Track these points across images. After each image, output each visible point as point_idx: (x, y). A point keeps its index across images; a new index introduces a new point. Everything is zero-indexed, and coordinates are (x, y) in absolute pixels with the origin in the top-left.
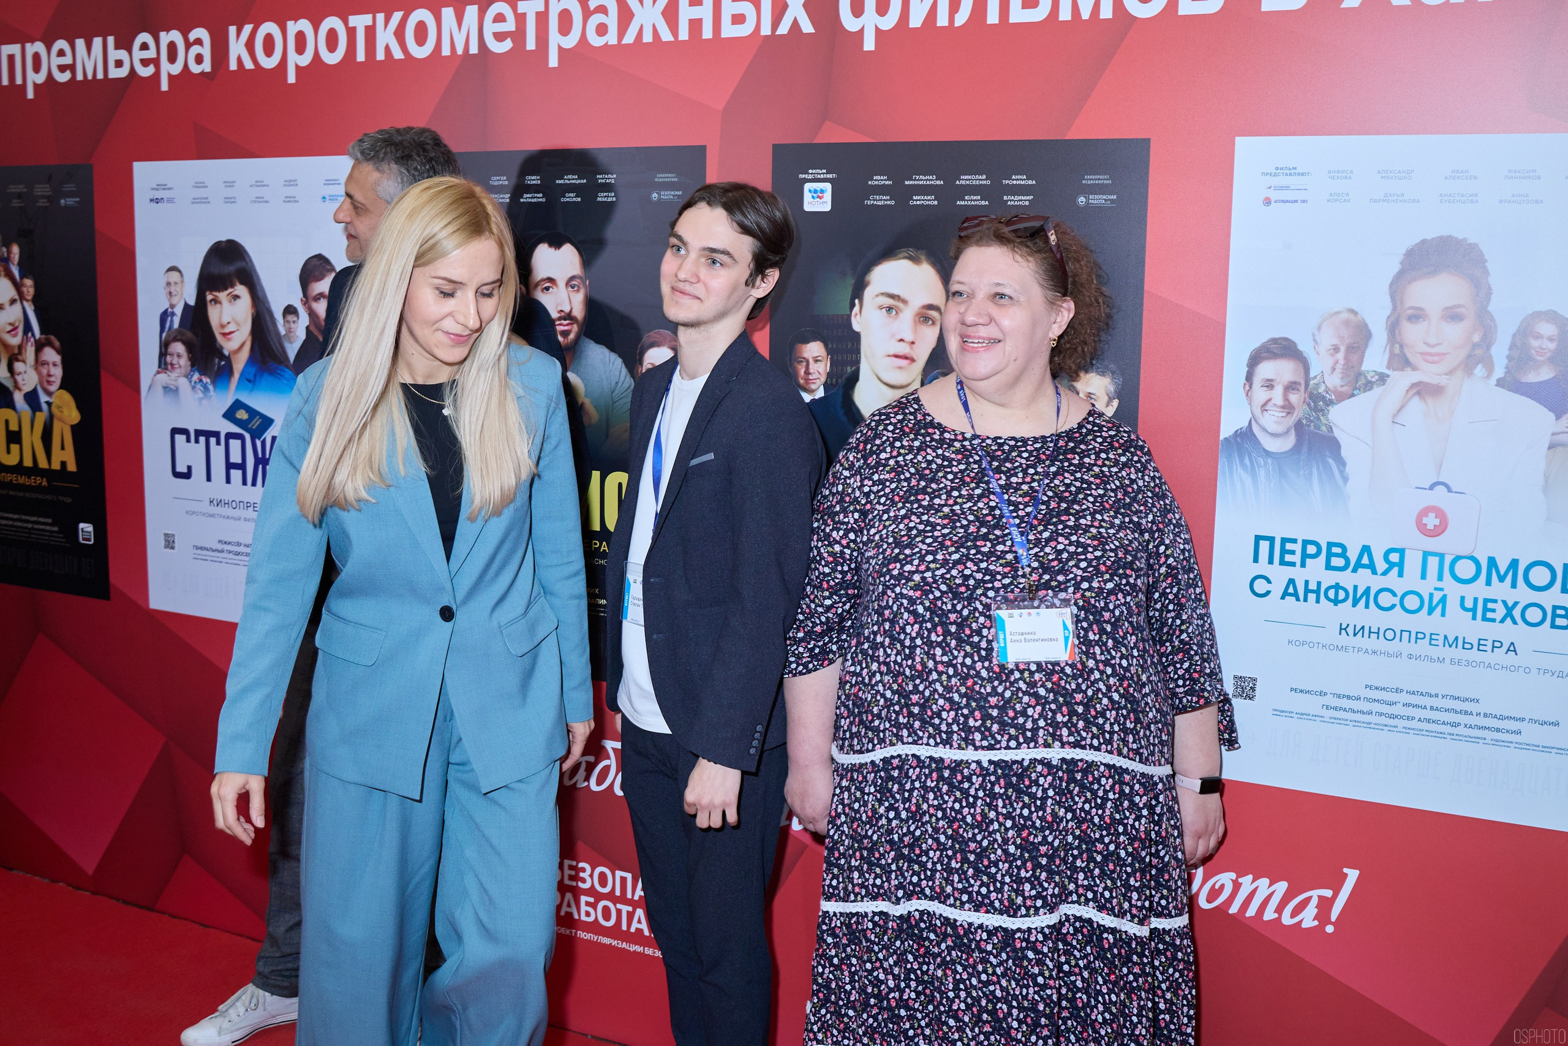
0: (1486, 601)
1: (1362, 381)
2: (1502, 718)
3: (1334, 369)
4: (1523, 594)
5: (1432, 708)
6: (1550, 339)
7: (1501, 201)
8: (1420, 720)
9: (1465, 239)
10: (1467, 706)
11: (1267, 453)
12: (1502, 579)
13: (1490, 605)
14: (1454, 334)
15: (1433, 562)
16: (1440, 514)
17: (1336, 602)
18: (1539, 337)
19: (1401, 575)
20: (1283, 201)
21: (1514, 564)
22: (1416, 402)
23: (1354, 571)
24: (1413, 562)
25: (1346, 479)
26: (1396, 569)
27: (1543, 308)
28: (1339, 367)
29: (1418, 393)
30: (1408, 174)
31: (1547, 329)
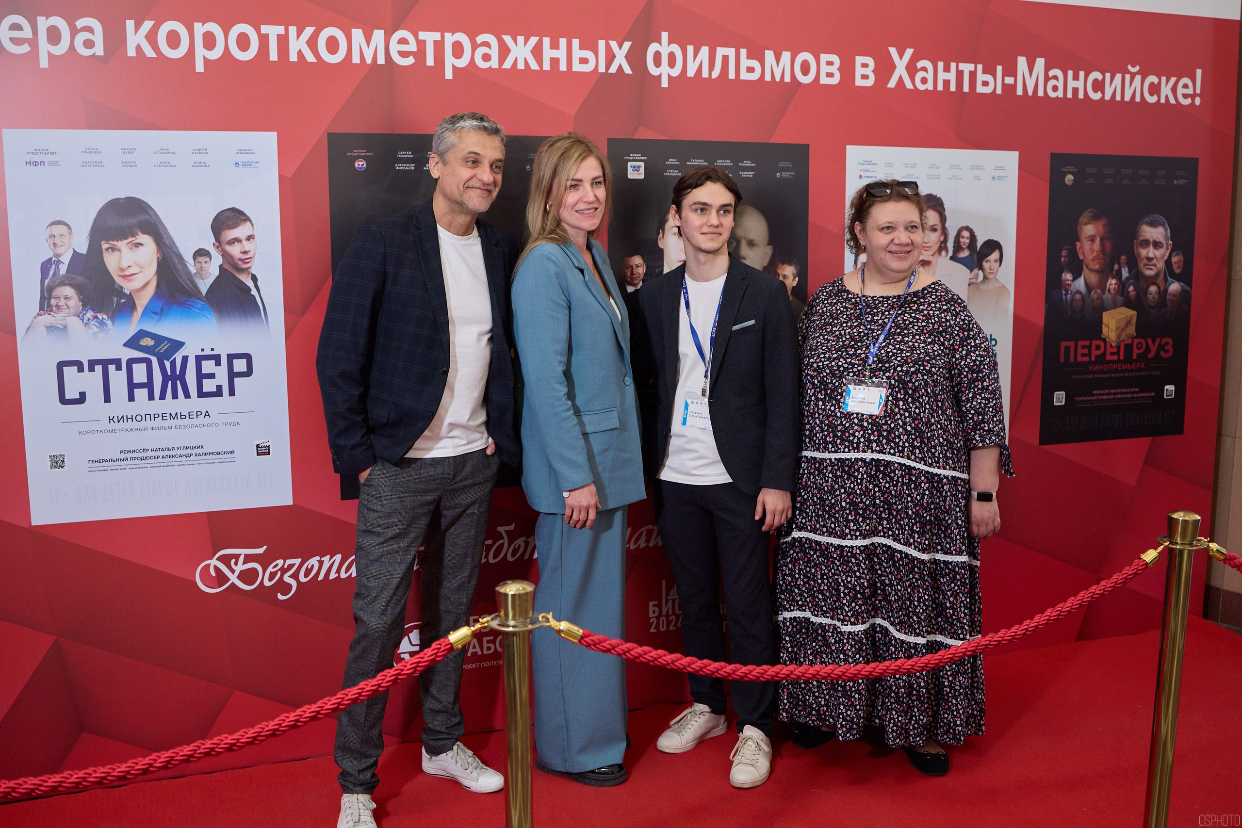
6: (967, 238)
7: (948, 179)
14: (934, 238)
18: (963, 237)
27: (965, 225)
29: (922, 265)
30: (914, 166)
31: (966, 234)
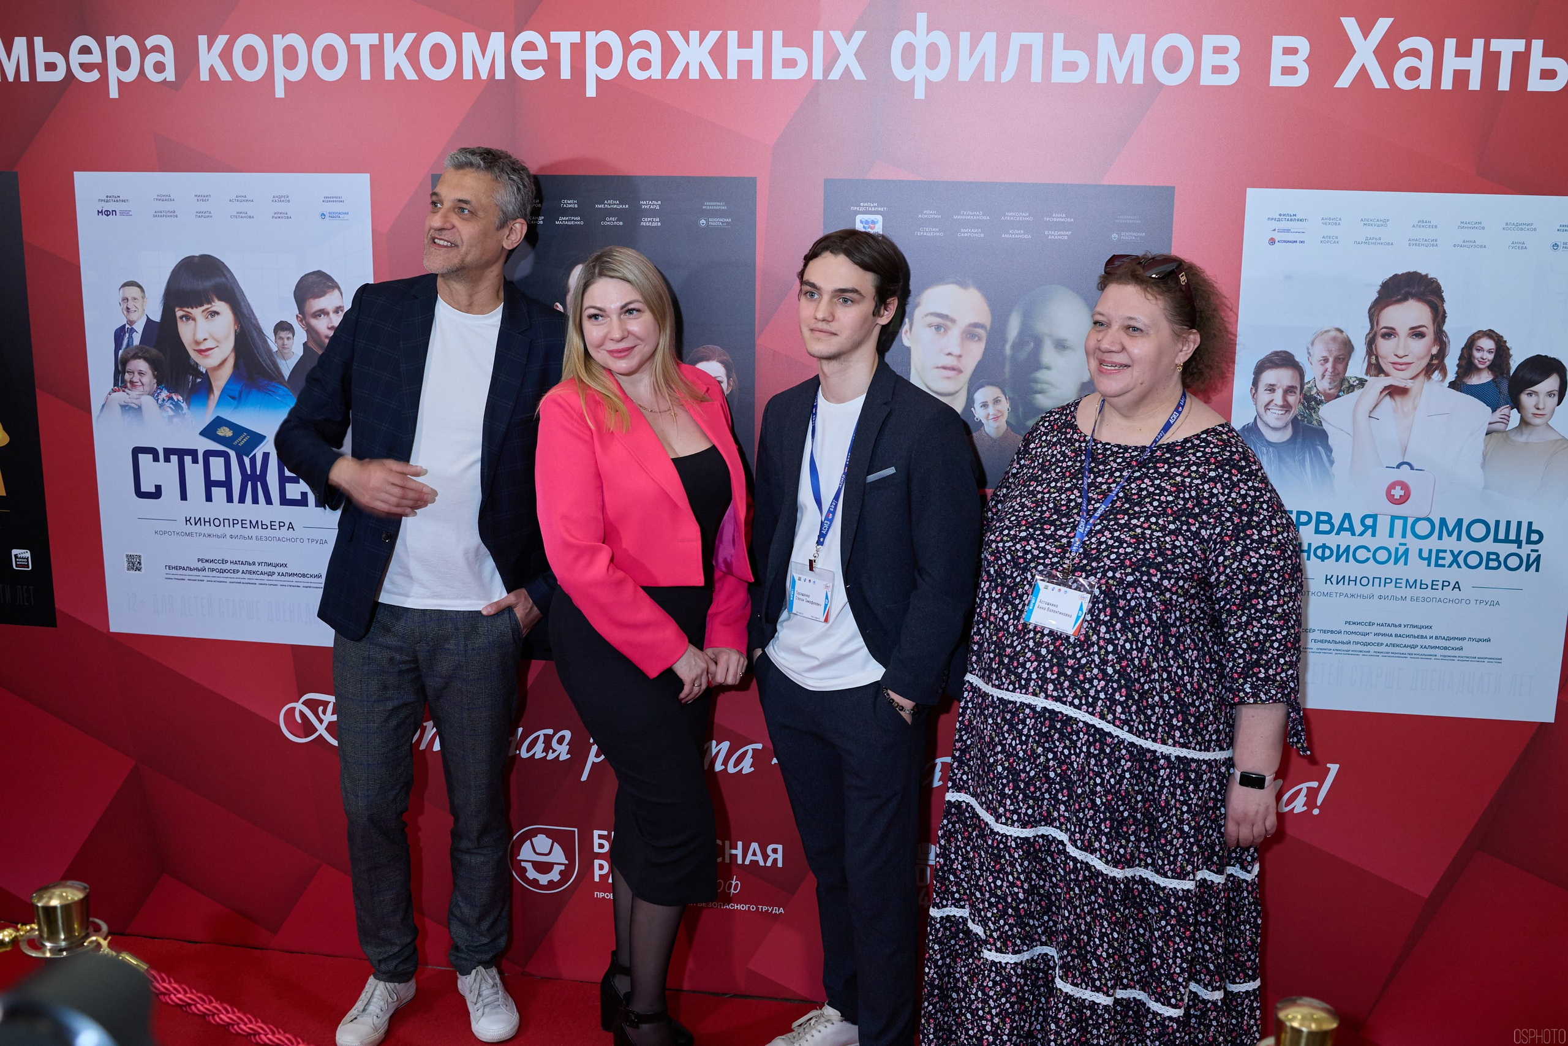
0: (1438, 551)
1: (1346, 385)
2: (1449, 639)
3: (1323, 376)
4: (1466, 545)
5: (1396, 635)
6: (1490, 351)
7: (1455, 246)
8: (1387, 645)
9: (1426, 275)
10: (1423, 632)
11: (1269, 443)
12: (1450, 534)
13: (1441, 555)
14: (1420, 349)
15: (1399, 524)
16: (1404, 486)
17: (1323, 558)
18: (1480, 349)
19: (1374, 535)
20: (1285, 242)
21: (1460, 522)
22: (1388, 400)
23: (1338, 533)
24: (1383, 524)
25: (1332, 462)
26: (1370, 530)
27: (1485, 328)
28: (1328, 374)
29: (1391, 394)
30: (1384, 223)
31: (1487, 344)
